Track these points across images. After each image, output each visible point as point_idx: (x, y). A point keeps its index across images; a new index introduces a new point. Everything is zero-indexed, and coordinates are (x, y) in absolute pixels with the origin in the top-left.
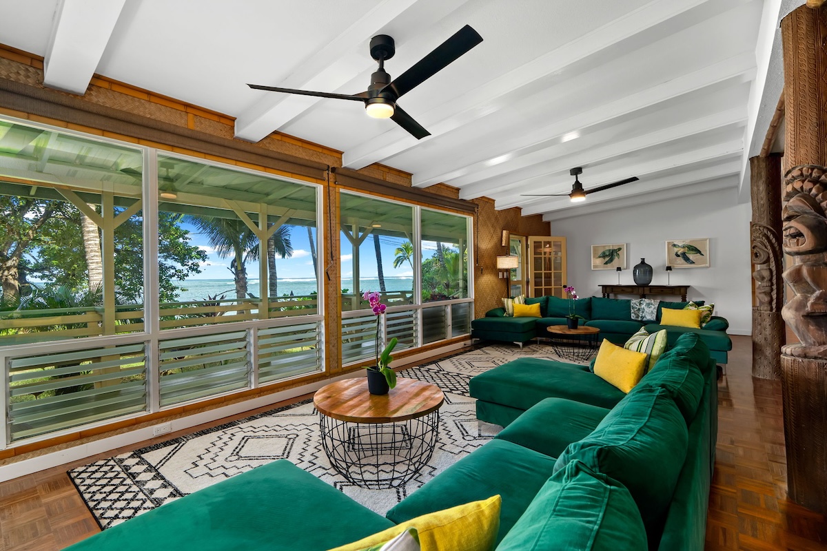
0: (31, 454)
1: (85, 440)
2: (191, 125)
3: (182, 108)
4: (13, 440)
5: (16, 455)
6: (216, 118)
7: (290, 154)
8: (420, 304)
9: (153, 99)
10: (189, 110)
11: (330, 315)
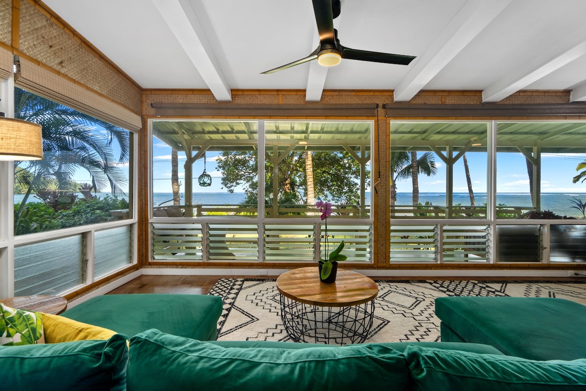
0: (213, 267)
1: (231, 267)
2: (281, 102)
3: (275, 93)
4: (210, 259)
5: (208, 265)
6: (294, 93)
7: (346, 102)
8: (492, 220)
9: (262, 93)
10: (279, 93)
11: (379, 221)
